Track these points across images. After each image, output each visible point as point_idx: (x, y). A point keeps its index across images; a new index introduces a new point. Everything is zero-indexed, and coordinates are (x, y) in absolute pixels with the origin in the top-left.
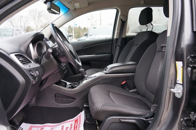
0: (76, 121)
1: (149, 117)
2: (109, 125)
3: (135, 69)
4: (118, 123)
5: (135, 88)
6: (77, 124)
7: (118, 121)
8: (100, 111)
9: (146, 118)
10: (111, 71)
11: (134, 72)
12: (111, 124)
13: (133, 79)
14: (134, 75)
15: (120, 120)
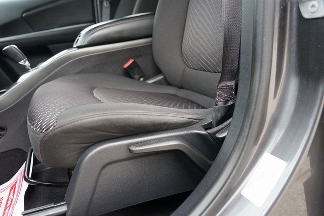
0: (13, 188)
1: (215, 124)
2: (96, 175)
3: (151, 27)
4: (127, 162)
5: (158, 71)
6: (13, 195)
7: (124, 154)
8: (55, 135)
9: (207, 127)
10: (92, 39)
11: (150, 36)
12: (105, 171)
13: (152, 54)
14: (151, 42)
15: (130, 151)
